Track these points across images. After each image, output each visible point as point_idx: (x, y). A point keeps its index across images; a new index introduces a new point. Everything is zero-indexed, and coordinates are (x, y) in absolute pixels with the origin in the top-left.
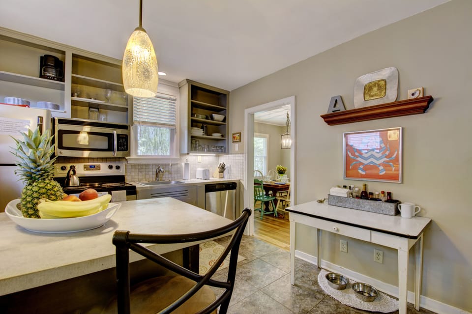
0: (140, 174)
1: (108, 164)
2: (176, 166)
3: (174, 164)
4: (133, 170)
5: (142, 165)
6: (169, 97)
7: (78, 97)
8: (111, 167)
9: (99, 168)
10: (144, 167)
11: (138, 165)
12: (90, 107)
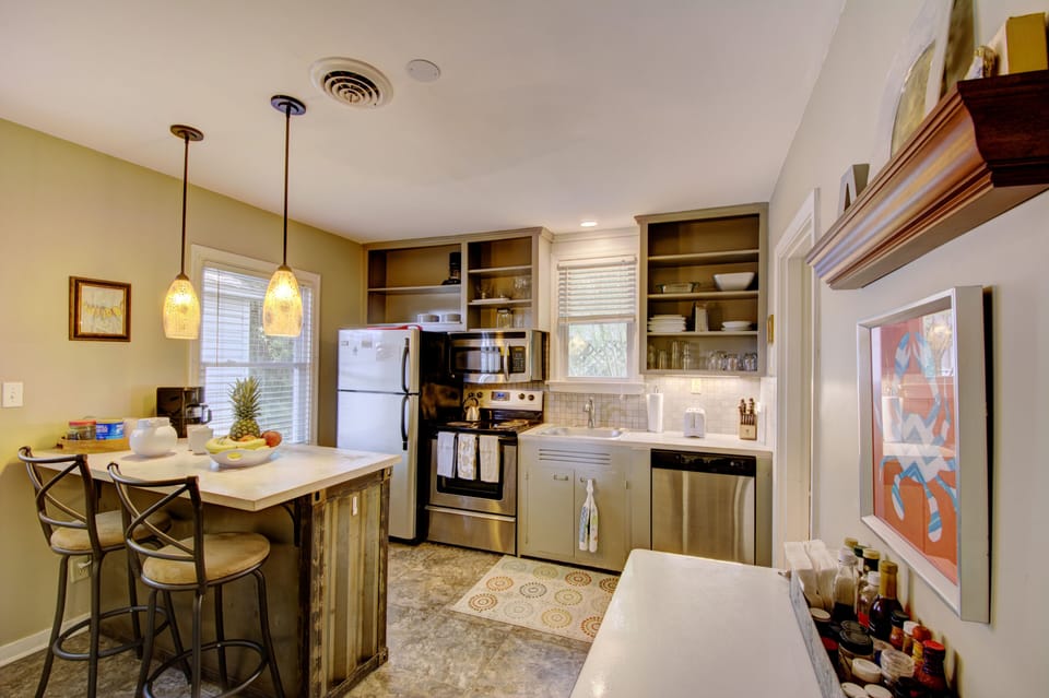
0: (569, 410)
1: (520, 392)
2: (636, 401)
3: (632, 396)
4: (558, 403)
5: (571, 394)
6: (619, 260)
7: (487, 297)
8: (522, 397)
9: (506, 397)
10: (575, 398)
11: (566, 394)
12: (499, 309)
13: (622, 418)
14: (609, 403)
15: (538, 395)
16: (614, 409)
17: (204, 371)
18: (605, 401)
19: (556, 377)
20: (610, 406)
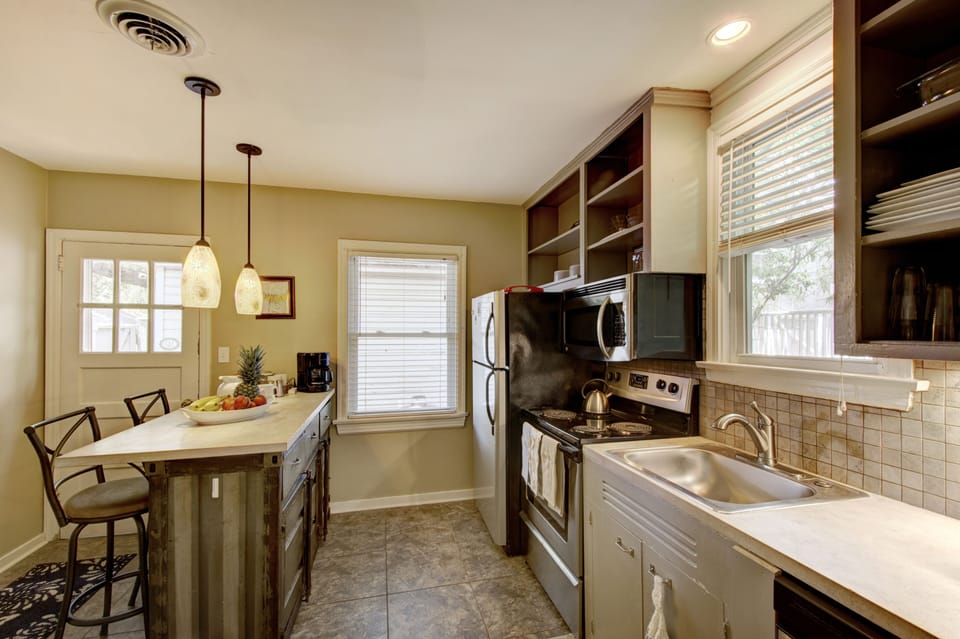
8: (662, 385)
9: (644, 382)
13: (853, 462)
14: (820, 419)
15: (685, 384)
16: (832, 435)
17: (356, 340)
18: (810, 413)
19: (720, 354)
20: (822, 427)
